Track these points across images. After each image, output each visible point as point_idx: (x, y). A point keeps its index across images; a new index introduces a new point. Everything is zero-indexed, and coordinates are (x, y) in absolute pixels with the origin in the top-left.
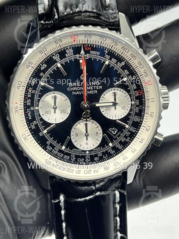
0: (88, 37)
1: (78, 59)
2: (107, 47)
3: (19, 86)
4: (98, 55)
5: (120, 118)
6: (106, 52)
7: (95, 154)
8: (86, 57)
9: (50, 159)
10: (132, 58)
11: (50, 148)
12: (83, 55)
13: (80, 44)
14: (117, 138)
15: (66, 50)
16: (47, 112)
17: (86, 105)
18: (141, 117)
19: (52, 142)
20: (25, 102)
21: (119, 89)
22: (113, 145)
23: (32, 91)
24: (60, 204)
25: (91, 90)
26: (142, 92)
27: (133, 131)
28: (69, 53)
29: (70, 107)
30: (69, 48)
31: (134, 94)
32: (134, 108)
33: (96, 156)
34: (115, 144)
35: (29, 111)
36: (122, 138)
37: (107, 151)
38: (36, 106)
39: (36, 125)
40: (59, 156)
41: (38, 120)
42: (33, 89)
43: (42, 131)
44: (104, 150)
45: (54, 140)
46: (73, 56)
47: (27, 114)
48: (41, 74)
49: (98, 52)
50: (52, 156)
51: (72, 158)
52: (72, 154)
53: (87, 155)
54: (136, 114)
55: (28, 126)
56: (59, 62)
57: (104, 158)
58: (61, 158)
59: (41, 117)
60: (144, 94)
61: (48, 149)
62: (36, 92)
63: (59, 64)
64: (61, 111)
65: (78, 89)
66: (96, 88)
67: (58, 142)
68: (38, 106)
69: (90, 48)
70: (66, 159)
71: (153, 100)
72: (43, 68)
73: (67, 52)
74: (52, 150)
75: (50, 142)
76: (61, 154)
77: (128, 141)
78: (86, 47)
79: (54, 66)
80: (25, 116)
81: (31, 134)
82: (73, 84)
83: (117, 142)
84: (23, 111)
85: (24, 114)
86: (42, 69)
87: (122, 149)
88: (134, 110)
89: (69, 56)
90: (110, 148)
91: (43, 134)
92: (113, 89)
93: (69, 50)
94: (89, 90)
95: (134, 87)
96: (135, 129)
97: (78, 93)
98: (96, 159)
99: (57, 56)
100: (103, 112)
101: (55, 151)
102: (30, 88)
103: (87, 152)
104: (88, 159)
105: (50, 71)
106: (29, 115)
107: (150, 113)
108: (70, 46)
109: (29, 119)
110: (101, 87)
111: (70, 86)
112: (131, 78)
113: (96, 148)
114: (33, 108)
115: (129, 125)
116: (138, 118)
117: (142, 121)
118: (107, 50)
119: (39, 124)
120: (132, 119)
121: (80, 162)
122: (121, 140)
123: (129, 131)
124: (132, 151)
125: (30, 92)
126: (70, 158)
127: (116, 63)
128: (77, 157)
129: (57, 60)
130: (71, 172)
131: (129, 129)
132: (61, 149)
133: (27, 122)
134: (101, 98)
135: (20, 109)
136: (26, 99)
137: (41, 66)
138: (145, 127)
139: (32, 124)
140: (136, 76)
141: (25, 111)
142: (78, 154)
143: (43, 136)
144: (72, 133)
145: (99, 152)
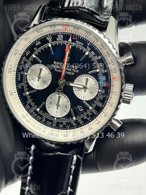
0: (77, 29)
1: (65, 44)
2: (90, 41)
3: (16, 53)
4: (82, 45)
5: (87, 100)
6: (88, 45)
7: (61, 121)
8: (72, 44)
9: (26, 115)
10: (107, 55)
11: (28, 106)
12: (70, 42)
13: (70, 33)
14: (80, 115)
15: (58, 35)
16: (32, 79)
17: (61, 82)
18: (103, 104)
19: (30, 103)
20: (18, 67)
21: (92, 77)
22: (76, 119)
23: (25, 60)
24: (30, 152)
25: (70, 71)
26: (109, 84)
27: (95, 113)
28: (60, 38)
29: (51, 80)
30: (60, 34)
31: (102, 84)
32: (100, 95)
33: (61, 123)
34: (78, 119)
35: (19, 74)
36: (84, 116)
37: (70, 122)
38: (25, 72)
39: (22, 87)
40: (33, 115)
41: (24, 83)
42: (26, 59)
43: (25, 92)
44: (69, 121)
45: (33, 101)
46: (62, 41)
47: (18, 76)
48: (35, 49)
49: (82, 43)
50: (28, 113)
51: (43, 120)
52: (44, 116)
53: (55, 120)
54: (100, 100)
55: (16, 86)
56: (51, 43)
57: (67, 127)
58: (35, 116)
59: (27, 81)
60: (111, 87)
61: (26, 107)
62: (28, 61)
63: (50, 44)
64: (44, 81)
65: (60, 68)
66: (74, 70)
67: (35, 104)
68: (27, 72)
69: (77, 38)
70: (38, 119)
71: (115, 93)
72: (38, 44)
73: (58, 36)
74: (29, 109)
75: (30, 102)
76: (35, 114)
77: (88, 120)
78: (74, 36)
79: (46, 45)
80: (16, 77)
81: (17, 92)
82: (57, 63)
83: (80, 118)
84: (15, 72)
85: (15, 75)
86: (36, 45)
87: (82, 124)
88: (99, 96)
89: (59, 40)
90: (73, 121)
91: (26, 94)
92: (87, 75)
93: (60, 36)
94: (68, 71)
95: (104, 79)
96: (96, 112)
97: (59, 71)
98: (61, 126)
99: (50, 38)
100: (75, 91)
101: (32, 110)
102: (24, 57)
103: (55, 119)
104: (55, 124)
105: (42, 48)
106: (19, 77)
107: (111, 103)
108: (62, 32)
109: (19, 80)
110: (78, 71)
111: (54, 64)
112: (103, 71)
113: (63, 117)
114: (23, 73)
115: (92, 108)
116: (101, 104)
117: (104, 108)
118: (89, 43)
119: (25, 86)
120: (96, 104)
121: (48, 124)
122: (83, 117)
123: (91, 112)
124: (89, 129)
125: (24, 60)
126: (41, 119)
127: (94, 56)
128: (47, 120)
129: (49, 41)
130: (39, 130)
131: (92, 110)
132: (36, 110)
133: (16, 82)
134: (76, 80)
135: (13, 71)
136: (20, 65)
137: (36, 42)
138: (104, 113)
139: (20, 85)
140: (108, 70)
141: (16, 74)
142: (48, 118)
143: (26, 96)
144: (47, 100)
145: (64, 122)
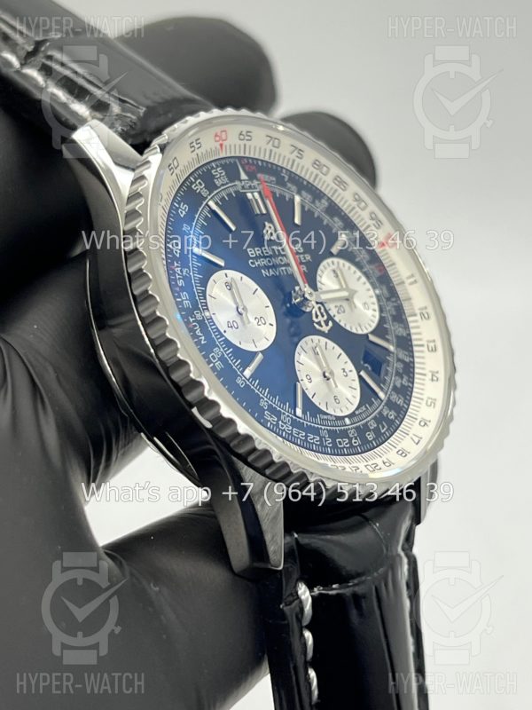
0: (246, 138)
1: (241, 191)
4: (274, 183)
5: (371, 328)
6: (285, 177)
7: (362, 423)
8: (254, 187)
10: (338, 188)
11: (271, 416)
12: (248, 183)
13: (232, 158)
14: (385, 379)
15: (212, 172)
16: (230, 325)
18: (403, 324)
19: (270, 402)
20: (177, 300)
22: (385, 395)
23: (181, 271)
28: (220, 178)
29: (271, 308)
30: (215, 166)
31: (371, 272)
32: (385, 305)
33: (366, 428)
34: (388, 395)
35: (193, 322)
36: (393, 378)
37: (381, 414)
38: (203, 310)
39: (222, 359)
40: (297, 438)
41: (221, 346)
42: (182, 266)
43: (239, 373)
44: (375, 411)
45: (272, 394)
46: (229, 185)
47: (193, 331)
48: (185, 228)
49: (271, 177)
51: (326, 441)
52: (321, 429)
53: (350, 427)
54: (394, 318)
55: (208, 363)
56: (209, 197)
57: (382, 431)
58: (303, 441)
59: (224, 338)
60: (387, 272)
61: (268, 421)
62: (190, 271)
63: (211, 202)
64: (257, 320)
67: (282, 401)
68: (208, 310)
69: (254, 167)
70: (314, 443)
71: (412, 280)
72: (184, 213)
73: (214, 174)
75: (267, 402)
76: (299, 432)
77: (406, 385)
78: (246, 164)
79: (204, 208)
80: (192, 338)
83: (390, 390)
86: (182, 216)
87: (405, 405)
88: (386, 308)
89: (222, 185)
90: (384, 406)
91: (244, 381)
92: (330, 260)
93: (217, 171)
95: (365, 256)
97: (273, 273)
98: (369, 436)
99: (200, 184)
100: (335, 316)
101: (285, 423)
102: (176, 264)
103: (347, 421)
104: (356, 439)
105: (199, 218)
106: (198, 332)
107: (418, 312)
108: (216, 160)
109: (203, 342)
113: (359, 407)
114: (200, 315)
115: (393, 347)
117: (410, 335)
118: (284, 172)
119: (227, 355)
120: (392, 332)
121: (343, 449)
122: (394, 383)
123: (399, 360)
124: (429, 404)
125: (179, 272)
126: (321, 441)
128: (333, 435)
129: (203, 194)
131: (397, 353)
132: (294, 417)
133: (200, 351)
134: (318, 284)
136: (178, 293)
137: (177, 208)
138: (423, 346)
139: (214, 358)
141: (186, 324)
142: (332, 428)
143: (248, 386)
144: (299, 375)
145: (369, 419)
